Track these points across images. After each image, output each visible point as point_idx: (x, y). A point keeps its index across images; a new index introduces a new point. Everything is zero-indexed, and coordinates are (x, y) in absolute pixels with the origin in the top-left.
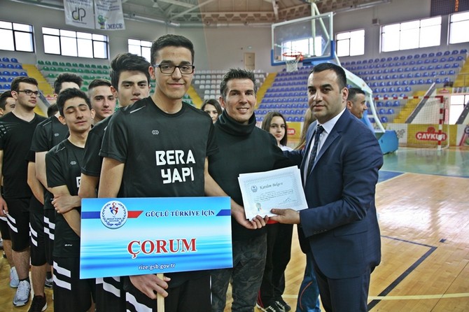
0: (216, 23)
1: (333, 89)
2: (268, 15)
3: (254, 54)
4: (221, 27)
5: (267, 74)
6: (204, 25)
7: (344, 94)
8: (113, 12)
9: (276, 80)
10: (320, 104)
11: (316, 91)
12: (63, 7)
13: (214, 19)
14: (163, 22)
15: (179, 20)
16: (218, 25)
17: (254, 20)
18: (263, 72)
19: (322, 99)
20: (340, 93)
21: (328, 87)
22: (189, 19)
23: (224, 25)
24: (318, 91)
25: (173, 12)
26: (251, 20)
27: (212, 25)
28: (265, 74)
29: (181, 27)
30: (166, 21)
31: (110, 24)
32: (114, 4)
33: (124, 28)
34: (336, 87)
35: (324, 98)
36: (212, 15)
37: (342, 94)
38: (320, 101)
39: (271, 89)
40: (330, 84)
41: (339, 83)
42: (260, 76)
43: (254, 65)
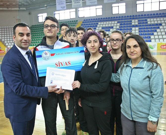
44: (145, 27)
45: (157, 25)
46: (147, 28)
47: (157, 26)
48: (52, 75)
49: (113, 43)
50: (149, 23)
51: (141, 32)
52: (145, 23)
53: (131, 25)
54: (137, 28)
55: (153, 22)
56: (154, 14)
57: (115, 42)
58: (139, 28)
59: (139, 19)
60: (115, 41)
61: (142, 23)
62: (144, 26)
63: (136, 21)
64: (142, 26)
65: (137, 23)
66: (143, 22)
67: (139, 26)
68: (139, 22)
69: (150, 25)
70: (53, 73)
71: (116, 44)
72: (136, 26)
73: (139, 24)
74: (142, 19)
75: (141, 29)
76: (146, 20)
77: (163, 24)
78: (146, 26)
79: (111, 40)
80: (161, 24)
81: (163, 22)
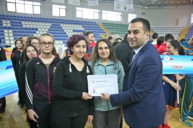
0: (163, 6)
1: (139, 32)
2: (186, 2)
3: (178, 19)
4: (166, 8)
5: (184, 28)
6: (158, 7)
7: (147, 34)
8: (129, 4)
9: (190, 30)
10: (133, 40)
11: (131, 33)
12: (114, 4)
13: (162, 5)
14: (142, 7)
15: (148, 6)
16: (164, 7)
17: (179, 4)
18: (182, 27)
19: (133, 37)
20: (144, 34)
21: (137, 31)
22: (151, 5)
23: (166, 7)
24: (132, 33)
25: (145, 2)
26: (178, 5)
27: (161, 7)
28: (183, 27)
29: (148, 9)
30: (143, 6)
31: (128, 9)
32: (130, 2)
33: (133, 10)
34: (142, 32)
35: (135, 37)
36: (161, 3)
37: (146, 35)
38: (133, 38)
39: (188, 34)
40: (138, 29)
41: (144, 29)
42: (182, 28)
43: (178, 24)
44: (21, 31)
45: (33, 29)
46: (22, 32)
47: (34, 31)
48: (93, 83)
49: (45, 47)
50: (24, 26)
51: (15, 36)
52: (20, 26)
53: (2, 26)
54: (11, 31)
55: (28, 26)
56: (28, 18)
57: (47, 46)
58: (14, 31)
59: (12, 21)
60: (47, 44)
61: (16, 26)
62: (18, 29)
63: (8, 22)
64: (17, 29)
65: (9, 25)
66: (17, 24)
67: (13, 28)
68: (13, 24)
69: (26, 29)
70: (93, 81)
71: (48, 47)
72: (9, 28)
73: (12, 27)
74: (16, 21)
75: (15, 32)
76: (20, 23)
77: (39, 29)
78: (21, 29)
79: (43, 43)
80: (37, 29)
81: (38, 27)
